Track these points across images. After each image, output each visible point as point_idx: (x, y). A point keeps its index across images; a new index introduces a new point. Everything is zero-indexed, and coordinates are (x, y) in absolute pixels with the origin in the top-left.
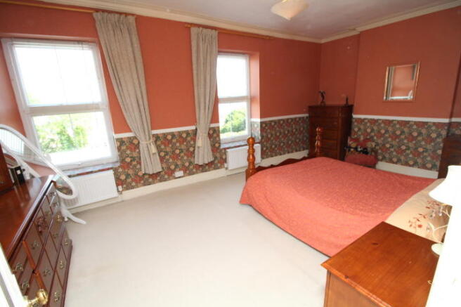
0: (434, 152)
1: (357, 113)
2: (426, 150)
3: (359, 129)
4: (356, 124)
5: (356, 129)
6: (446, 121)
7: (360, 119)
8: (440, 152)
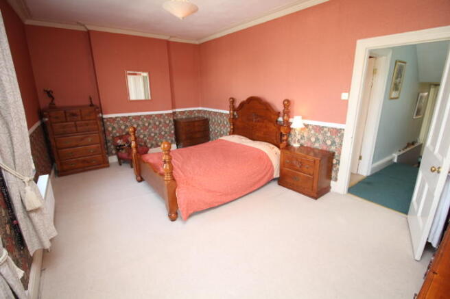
0: (170, 132)
1: (107, 113)
2: (156, 134)
3: (113, 128)
4: (108, 123)
5: (110, 129)
6: (171, 111)
7: (111, 118)
8: (173, 132)
